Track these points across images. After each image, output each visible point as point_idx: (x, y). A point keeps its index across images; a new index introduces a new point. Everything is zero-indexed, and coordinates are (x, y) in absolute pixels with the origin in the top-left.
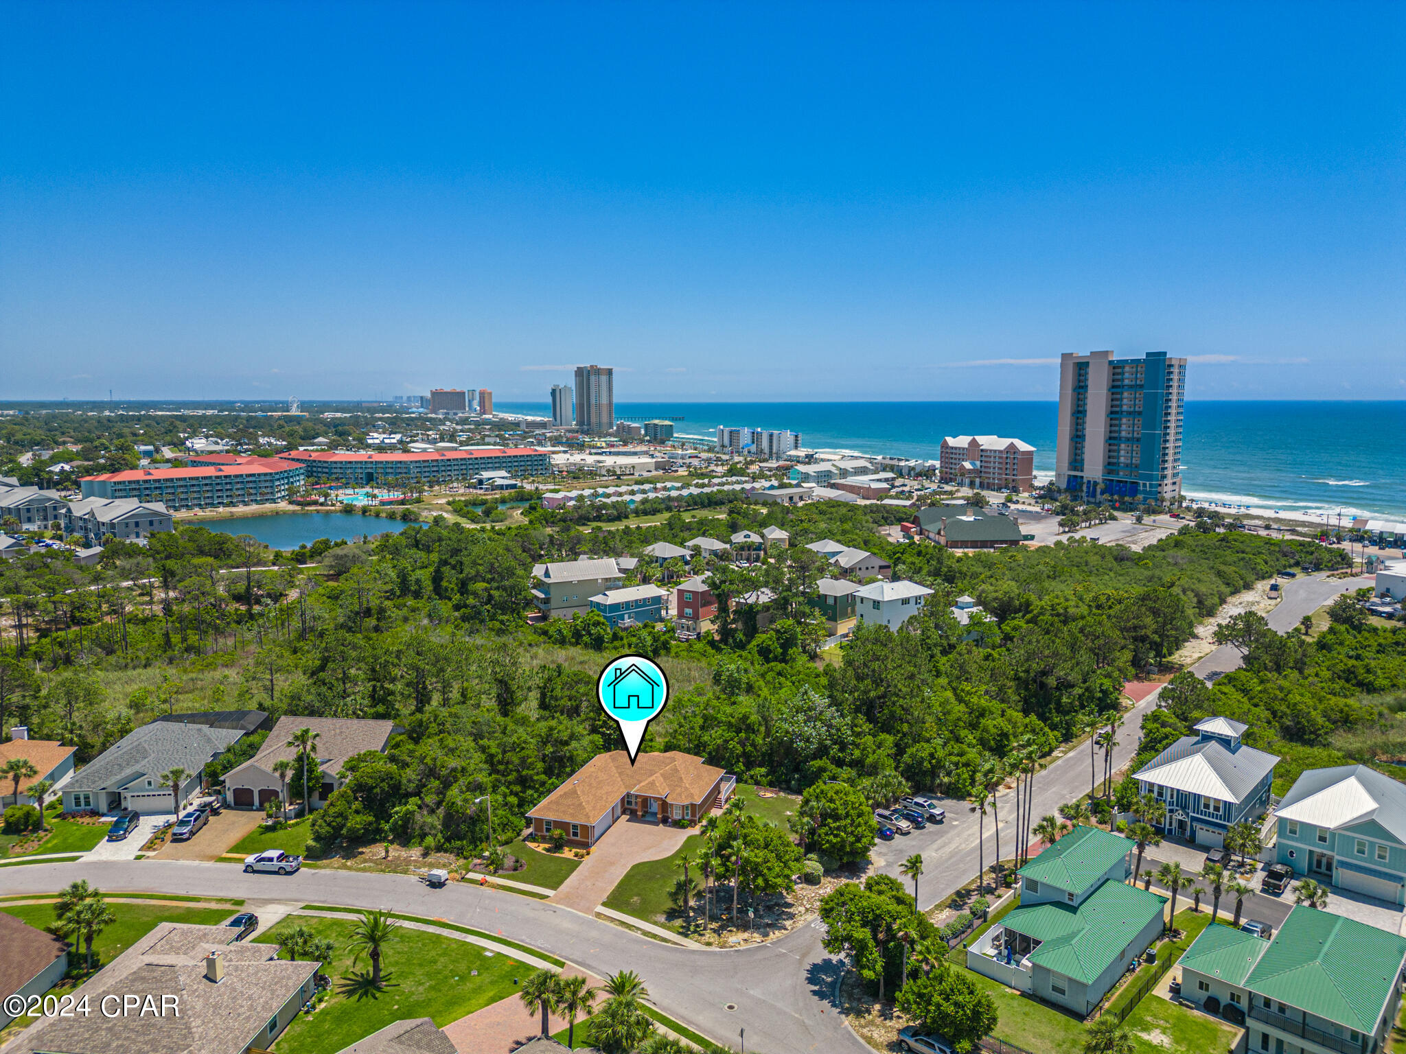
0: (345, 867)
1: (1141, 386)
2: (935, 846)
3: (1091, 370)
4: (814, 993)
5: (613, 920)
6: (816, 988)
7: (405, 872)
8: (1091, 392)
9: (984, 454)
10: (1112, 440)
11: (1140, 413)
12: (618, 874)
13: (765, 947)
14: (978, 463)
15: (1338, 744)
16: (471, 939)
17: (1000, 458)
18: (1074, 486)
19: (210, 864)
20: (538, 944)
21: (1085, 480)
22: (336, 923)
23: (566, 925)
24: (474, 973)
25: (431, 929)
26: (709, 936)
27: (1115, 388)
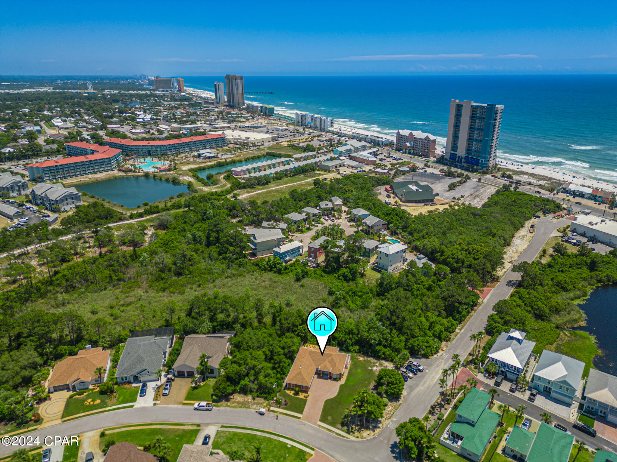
0: (227, 406)
1: (484, 118)
2: (422, 384)
3: (463, 108)
4: (394, 457)
5: (325, 428)
6: (394, 455)
7: (249, 407)
8: (462, 118)
9: (415, 140)
10: (470, 139)
11: (482, 130)
12: (321, 405)
13: (375, 437)
14: (413, 143)
15: (554, 321)
16: (281, 439)
17: (422, 142)
18: (453, 157)
19: (180, 406)
20: (303, 441)
21: (457, 156)
22: (235, 434)
23: (310, 431)
24: (287, 455)
25: (267, 435)
26: (356, 434)
27: (473, 117)
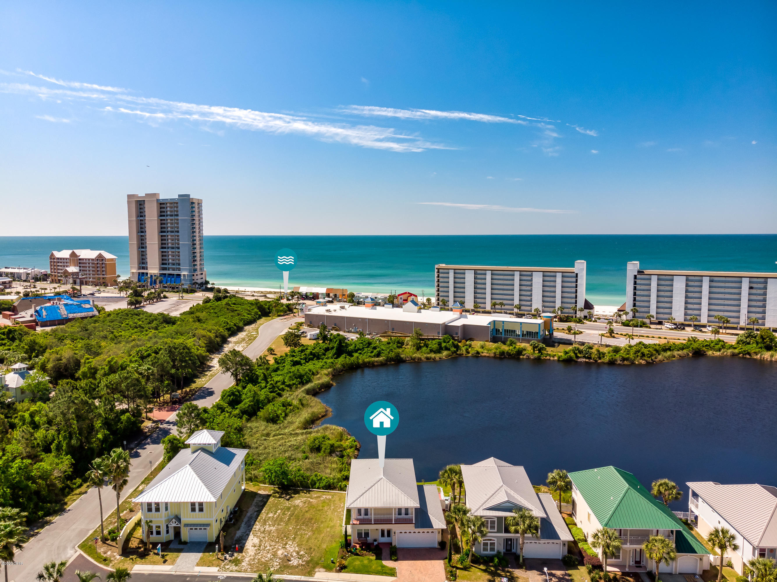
3: (147, 205)
8: (148, 219)
9: (81, 262)
10: (163, 249)
14: (78, 268)
17: (92, 264)
18: (142, 279)
21: (149, 275)
27: (162, 216)
